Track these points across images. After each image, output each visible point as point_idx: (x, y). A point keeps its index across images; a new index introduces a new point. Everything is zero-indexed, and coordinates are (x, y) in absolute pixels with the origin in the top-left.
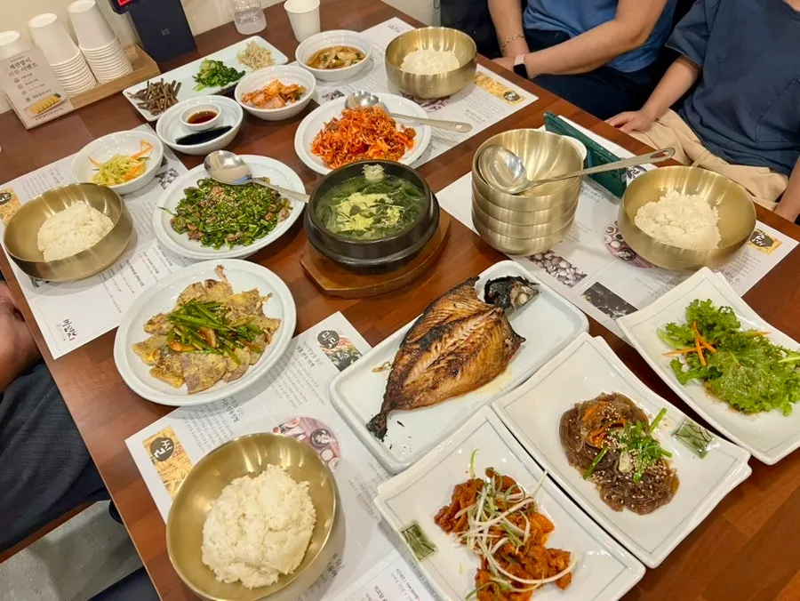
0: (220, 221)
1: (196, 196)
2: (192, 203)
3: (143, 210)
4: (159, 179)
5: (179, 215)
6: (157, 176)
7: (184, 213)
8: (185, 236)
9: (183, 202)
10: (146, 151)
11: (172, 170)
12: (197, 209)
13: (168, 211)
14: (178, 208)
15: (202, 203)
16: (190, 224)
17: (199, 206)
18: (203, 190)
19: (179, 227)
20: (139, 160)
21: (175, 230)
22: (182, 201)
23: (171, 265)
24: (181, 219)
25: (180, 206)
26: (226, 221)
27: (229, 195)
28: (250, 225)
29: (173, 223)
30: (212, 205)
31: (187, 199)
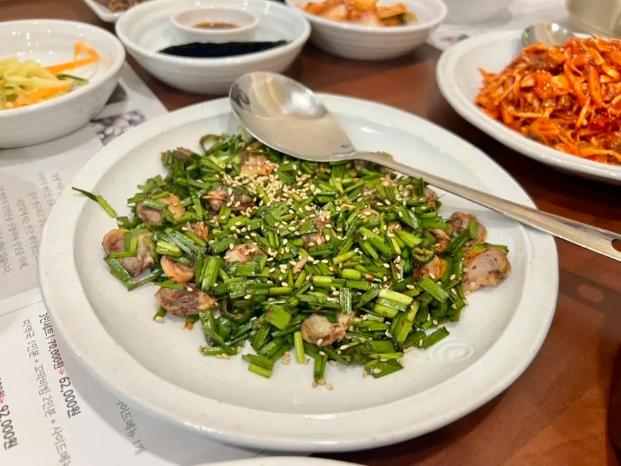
0: (277, 262)
1: (198, 174)
2: (184, 192)
3: (34, 195)
4: (99, 127)
5: (138, 221)
6: (94, 121)
7: (156, 218)
8: (147, 296)
9: (153, 188)
10: (80, 64)
11: (135, 113)
12: (200, 211)
13: (105, 206)
14: (137, 199)
15: (216, 195)
16: (173, 259)
17: (205, 203)
18: (220, 161)
19: (130, 262)
20: (61, 77)
21: (113, 271)
22: (153, 182)
23: (75, 411)
24: (141, 238)
25: (147, 195)
26: (298, 266)
27: (293, 184)
28: (385, 293)
29: (111, 246)
30: (245, 205)
31: (170, 181)
